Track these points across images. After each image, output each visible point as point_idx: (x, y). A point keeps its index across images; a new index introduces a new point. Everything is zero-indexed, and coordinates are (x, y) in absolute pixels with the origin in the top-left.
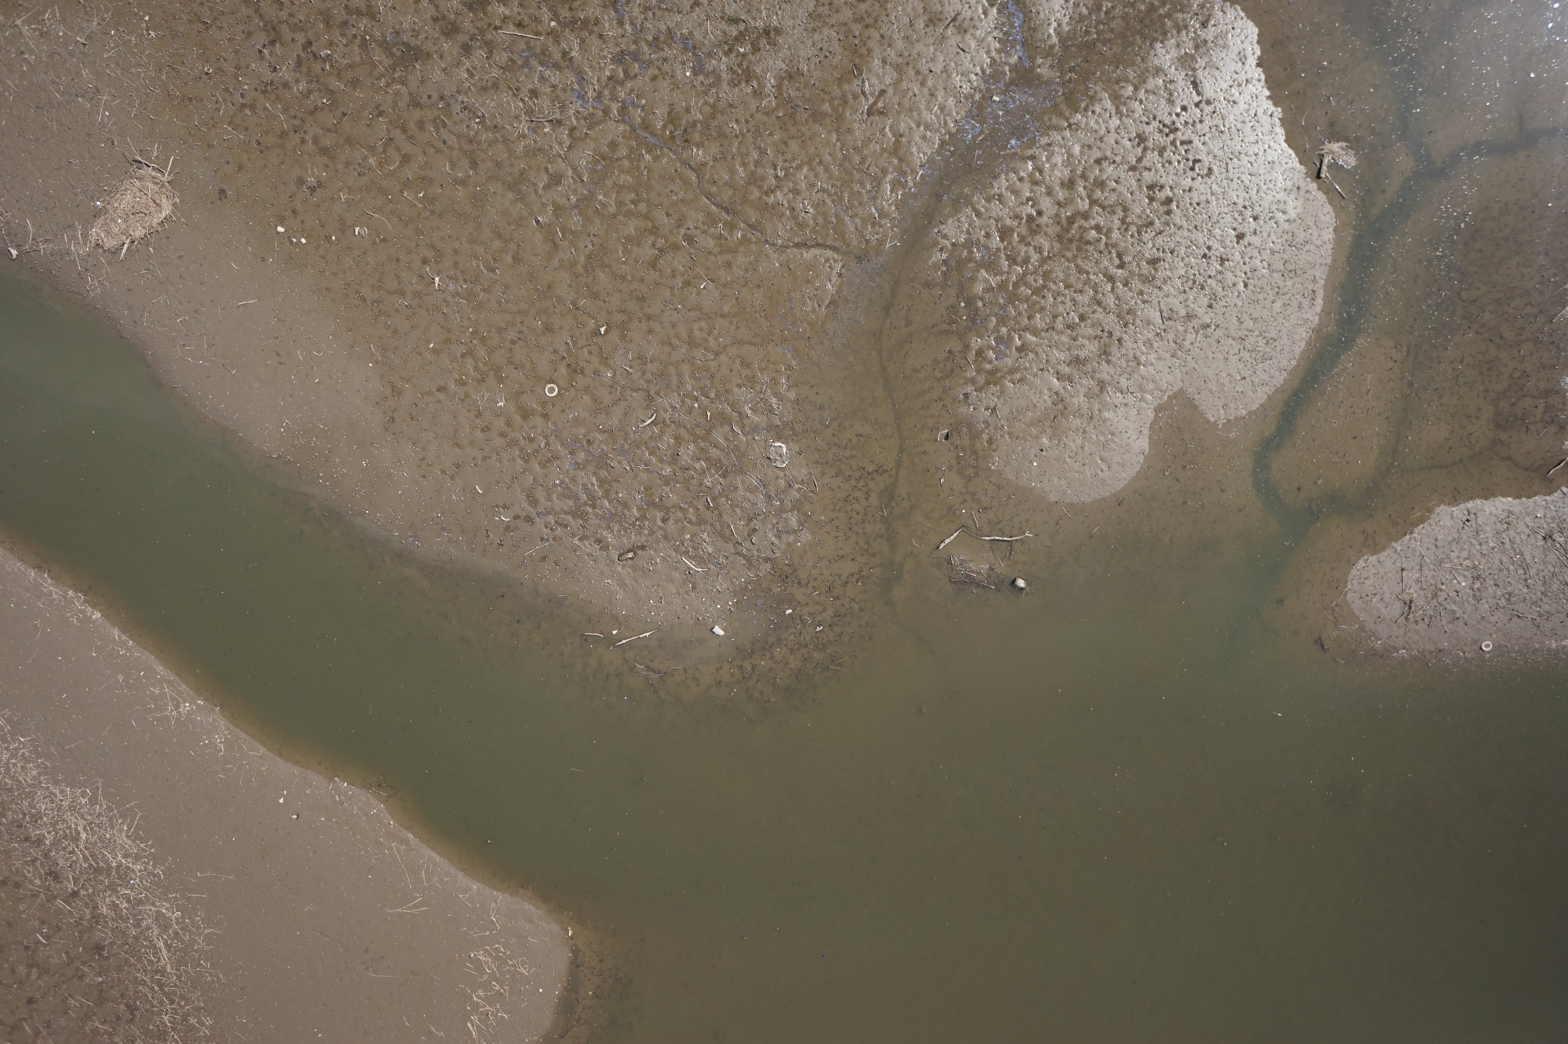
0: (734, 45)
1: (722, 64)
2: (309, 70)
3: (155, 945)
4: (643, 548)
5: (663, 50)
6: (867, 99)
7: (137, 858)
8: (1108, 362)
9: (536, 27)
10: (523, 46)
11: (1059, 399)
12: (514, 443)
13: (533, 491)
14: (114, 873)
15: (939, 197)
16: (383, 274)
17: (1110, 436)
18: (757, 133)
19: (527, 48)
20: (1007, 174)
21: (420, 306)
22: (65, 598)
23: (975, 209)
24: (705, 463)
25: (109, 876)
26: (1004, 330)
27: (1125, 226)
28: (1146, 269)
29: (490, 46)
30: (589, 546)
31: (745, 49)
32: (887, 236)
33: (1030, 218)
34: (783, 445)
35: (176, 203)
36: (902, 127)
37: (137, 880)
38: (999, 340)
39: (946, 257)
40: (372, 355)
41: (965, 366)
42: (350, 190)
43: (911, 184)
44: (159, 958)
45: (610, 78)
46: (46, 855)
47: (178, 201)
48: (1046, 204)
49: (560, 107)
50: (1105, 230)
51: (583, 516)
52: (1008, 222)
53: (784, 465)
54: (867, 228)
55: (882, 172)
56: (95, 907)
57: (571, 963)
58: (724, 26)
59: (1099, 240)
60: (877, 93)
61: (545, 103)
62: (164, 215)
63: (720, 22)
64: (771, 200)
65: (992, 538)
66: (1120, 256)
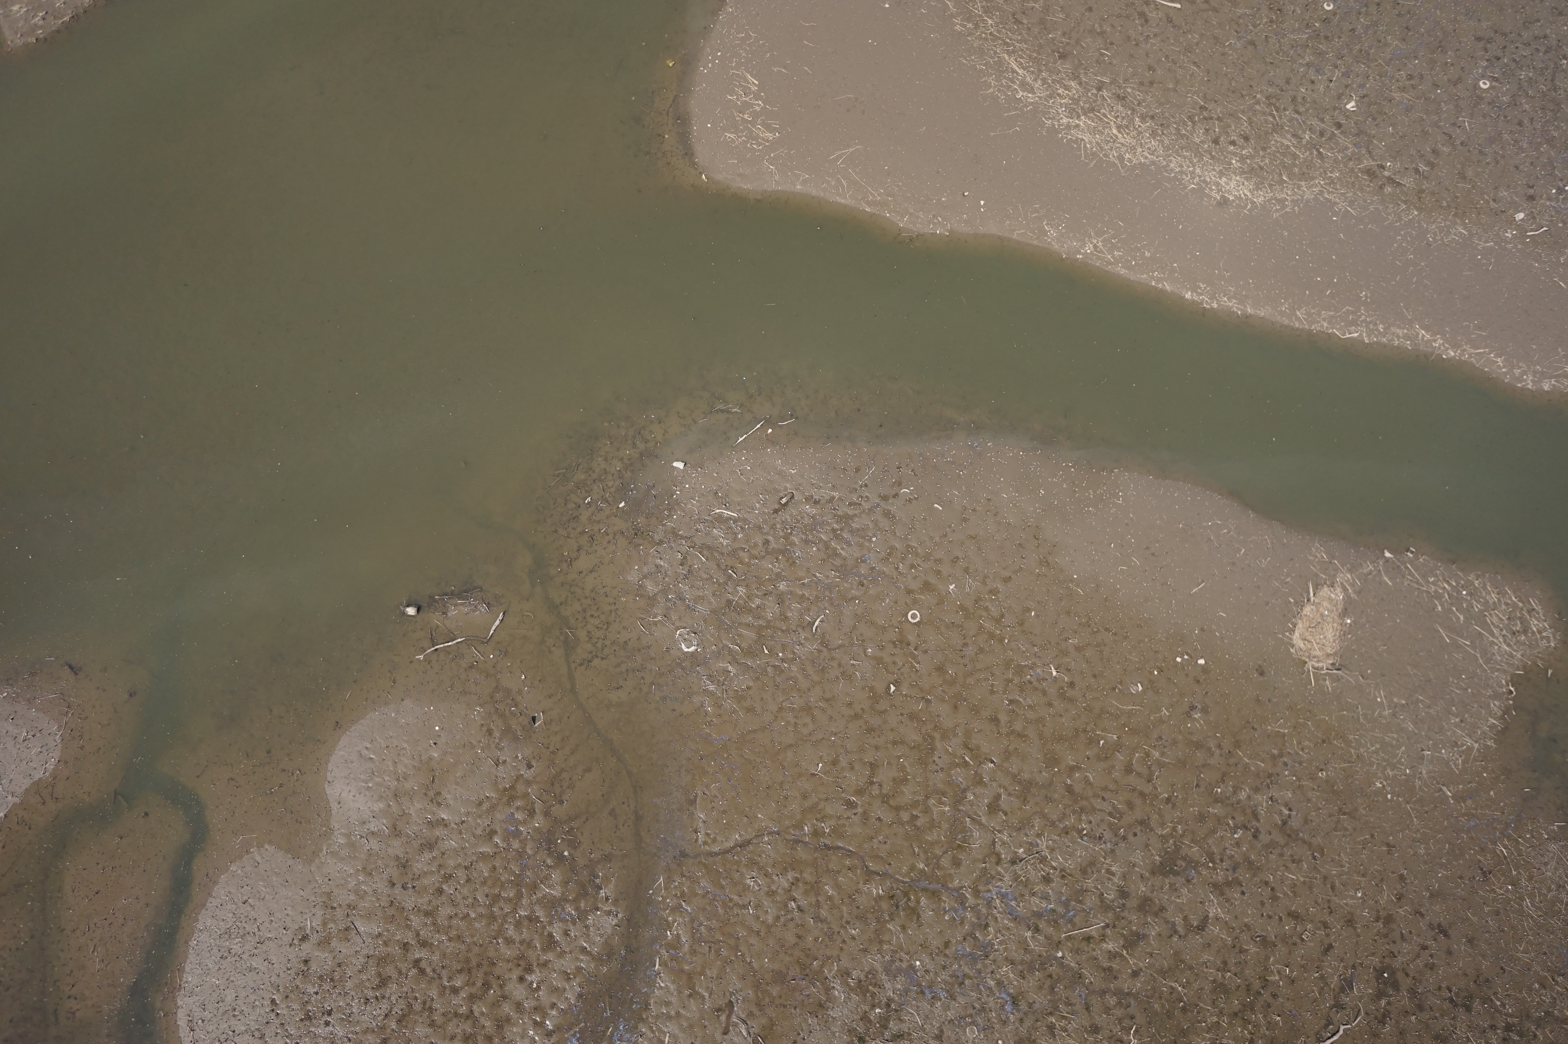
0: (887, 1012)
1: (891, 988)
2: (1244, 811)
3: (1024, 70)
4: (776, 511)
5: (950, 976)
6: (738, 1017)
7: (1068, 127)
8: (397, 858)
9: (1073, 944)
10: (1077, 920)
11: (436, 800)
12: (926, 558)
13: (892, 523)
14: (1080, 111)
15: (629, 950)
16: (1102, 659)
17: (370, 785)
18: (830, 935)
19: (1072, 920)
20: (570, 1005)
21: (1058, 644)
22: (1218, 300)
23: (589, 954)
24: (751, 606)
25: (1082, 108)
26: (516, 845)
27: (427, 1006)
28: (390, 971)
29: (1105, 907)
30: (824, 495)
31: (875, 1013)
32: (666, 888)
33: (529, 970)
34: (686, 650)
35: (1293, 648)
36: (693, 1005)
37: (1060, 111)
38: (517, 834)
39: (599, 894)
40: (1078, 586)
41: (541, 795)
42: (1161, 721)
43: (663, 952)
44: (1016, 61)
45: (987, 926)
46: (1133, 110)
47: (1291, 650)
48: (518, 992)
49: (1019, 876)
50: (447, 992)
51: (840, 519)
52: (550, 956)
53: (678, 632)
54: (688, 887)
55: (695, 951)
56: (1080, 84)
57: (693, 154)
58: (905, 1027)
59: (450, 979)
60: (731, 1028)
61: (1034, 875)
62: (1297, 634)
63: (909, 1029)
64: (791, 875)
65: (455, 642)
66: (422, 971)
